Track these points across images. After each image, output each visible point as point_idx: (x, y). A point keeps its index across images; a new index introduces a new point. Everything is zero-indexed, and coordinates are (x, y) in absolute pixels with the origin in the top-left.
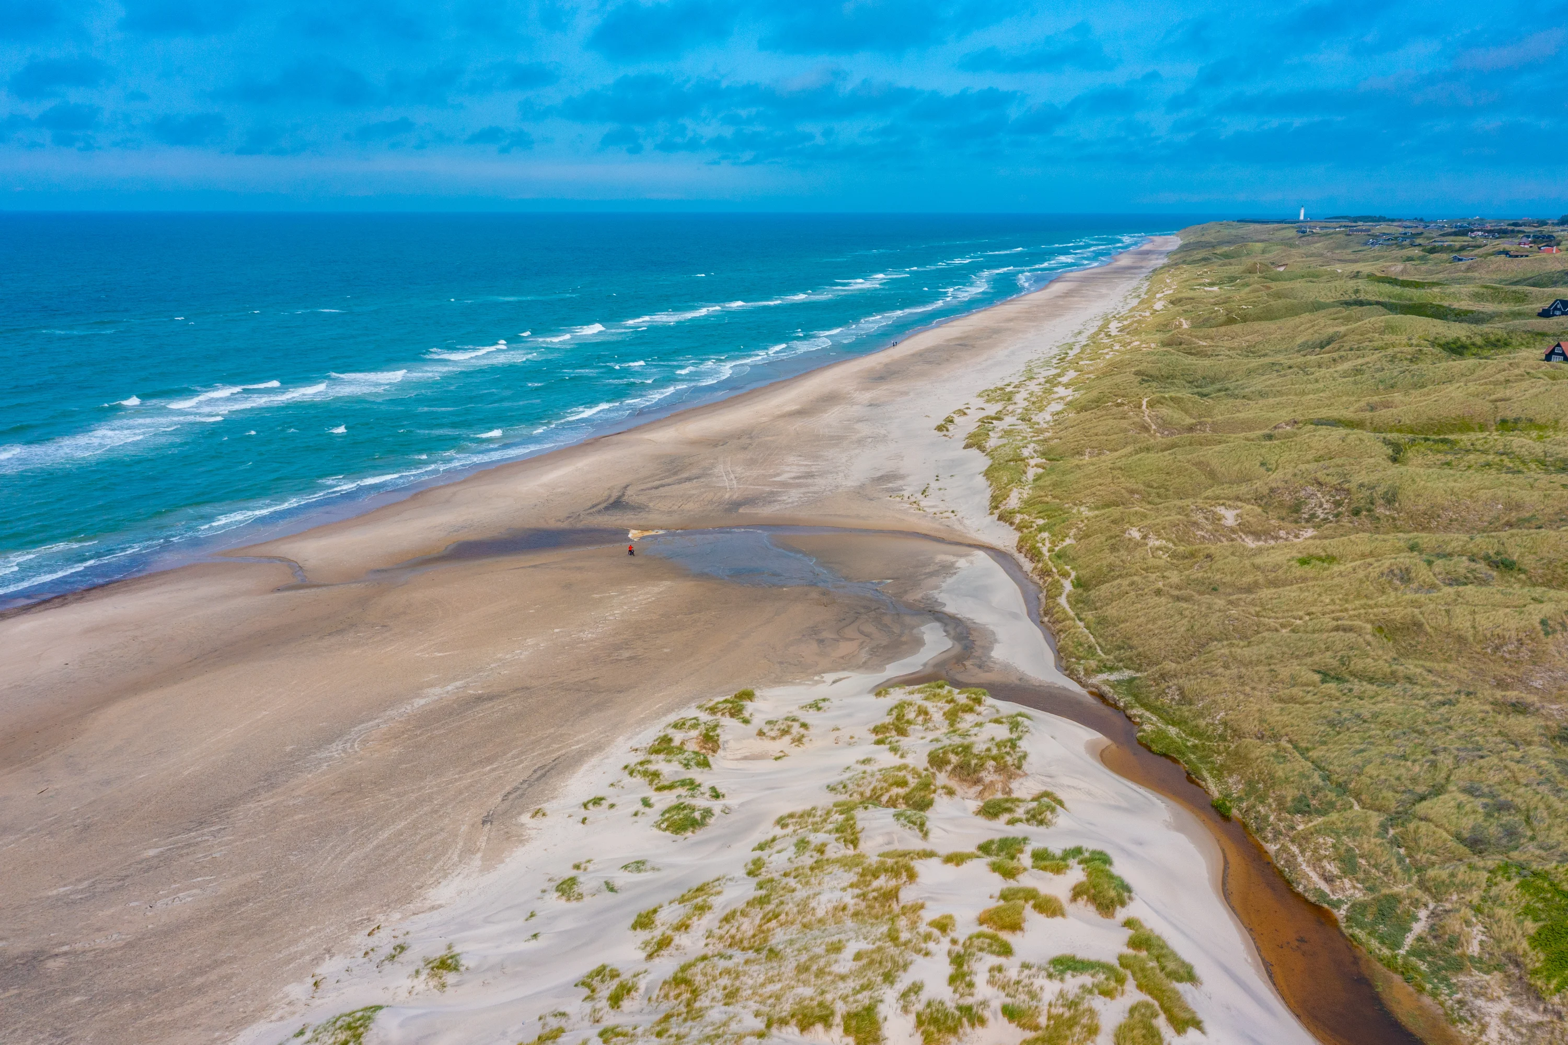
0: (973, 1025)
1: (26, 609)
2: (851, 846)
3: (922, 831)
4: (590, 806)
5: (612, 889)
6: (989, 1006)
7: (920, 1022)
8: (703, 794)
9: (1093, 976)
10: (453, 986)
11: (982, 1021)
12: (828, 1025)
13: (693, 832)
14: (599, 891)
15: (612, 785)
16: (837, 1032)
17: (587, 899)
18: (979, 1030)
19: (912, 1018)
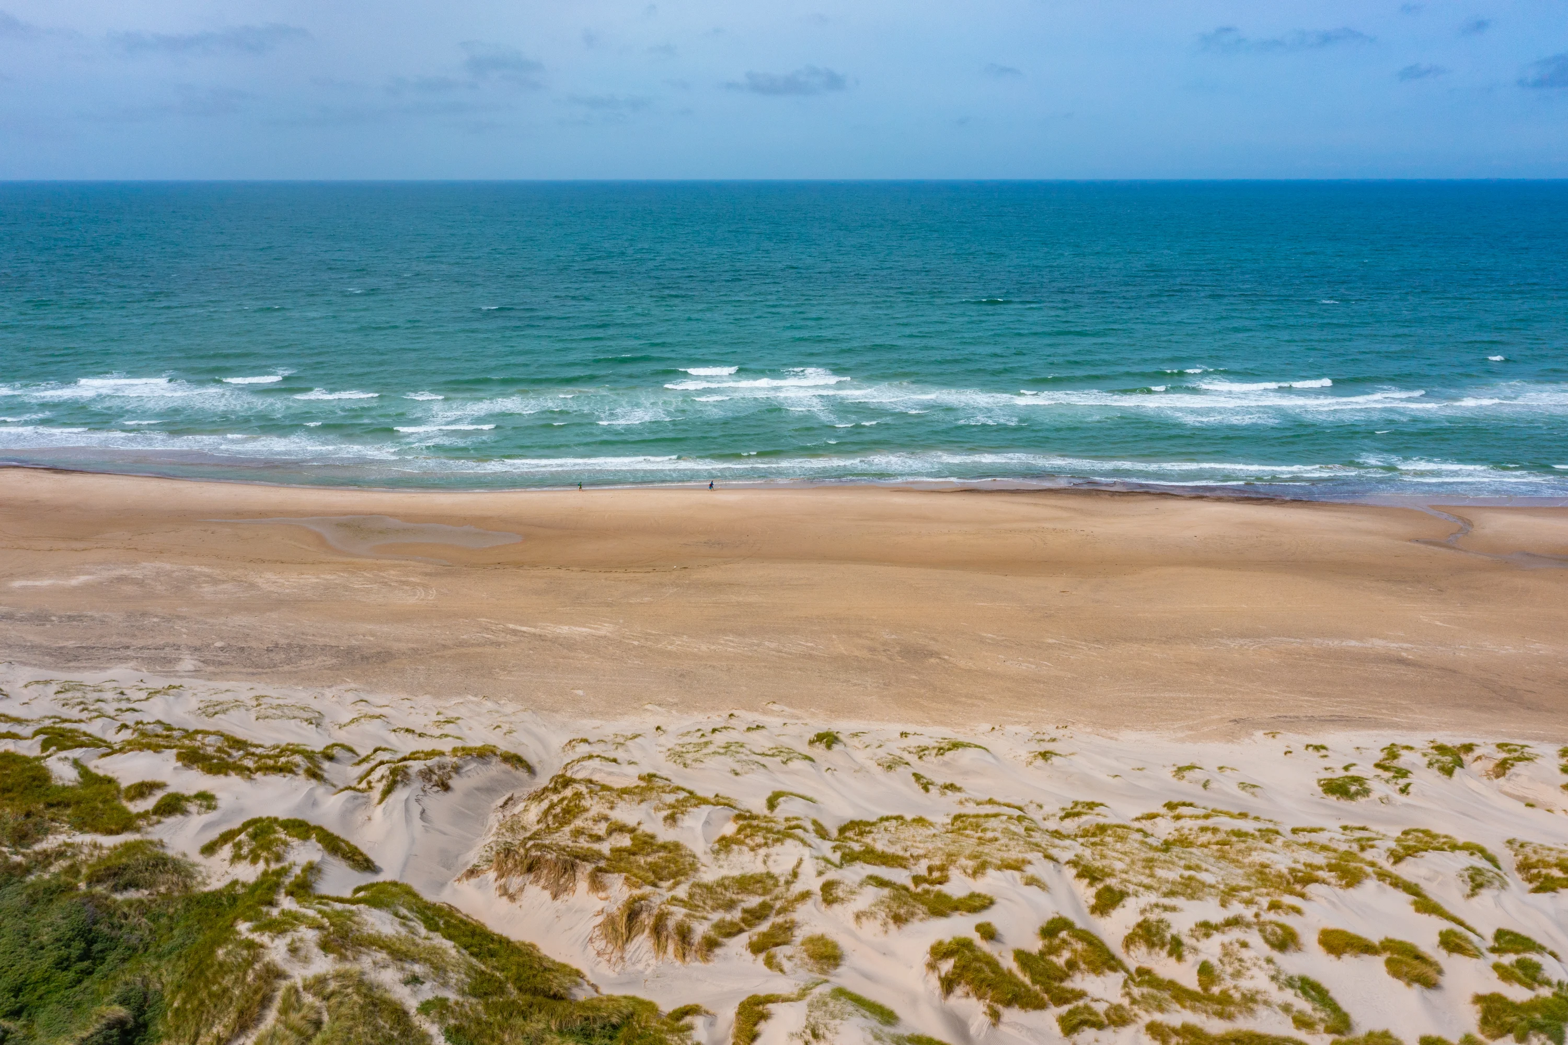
0: (1170, 954)
1: (1219, 499)
2: (1392, 860)
3: (1473, 890)
4: (1310, 749)
5: (1205, 786)
6: (1197, 954)
7: (1139, 925)
8: (1396, 783)
9: (1314, 1009)
10: (1035, 767)
11: (1180, 958)
12: (1091, 884)
13: (1338, 798)
14: (1197, 782)
15: (1358, 748)
16: (1092, 891)
17: (1184, 782)
18: (1173, 960)
19: (1140, 919)
